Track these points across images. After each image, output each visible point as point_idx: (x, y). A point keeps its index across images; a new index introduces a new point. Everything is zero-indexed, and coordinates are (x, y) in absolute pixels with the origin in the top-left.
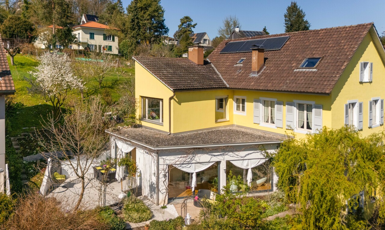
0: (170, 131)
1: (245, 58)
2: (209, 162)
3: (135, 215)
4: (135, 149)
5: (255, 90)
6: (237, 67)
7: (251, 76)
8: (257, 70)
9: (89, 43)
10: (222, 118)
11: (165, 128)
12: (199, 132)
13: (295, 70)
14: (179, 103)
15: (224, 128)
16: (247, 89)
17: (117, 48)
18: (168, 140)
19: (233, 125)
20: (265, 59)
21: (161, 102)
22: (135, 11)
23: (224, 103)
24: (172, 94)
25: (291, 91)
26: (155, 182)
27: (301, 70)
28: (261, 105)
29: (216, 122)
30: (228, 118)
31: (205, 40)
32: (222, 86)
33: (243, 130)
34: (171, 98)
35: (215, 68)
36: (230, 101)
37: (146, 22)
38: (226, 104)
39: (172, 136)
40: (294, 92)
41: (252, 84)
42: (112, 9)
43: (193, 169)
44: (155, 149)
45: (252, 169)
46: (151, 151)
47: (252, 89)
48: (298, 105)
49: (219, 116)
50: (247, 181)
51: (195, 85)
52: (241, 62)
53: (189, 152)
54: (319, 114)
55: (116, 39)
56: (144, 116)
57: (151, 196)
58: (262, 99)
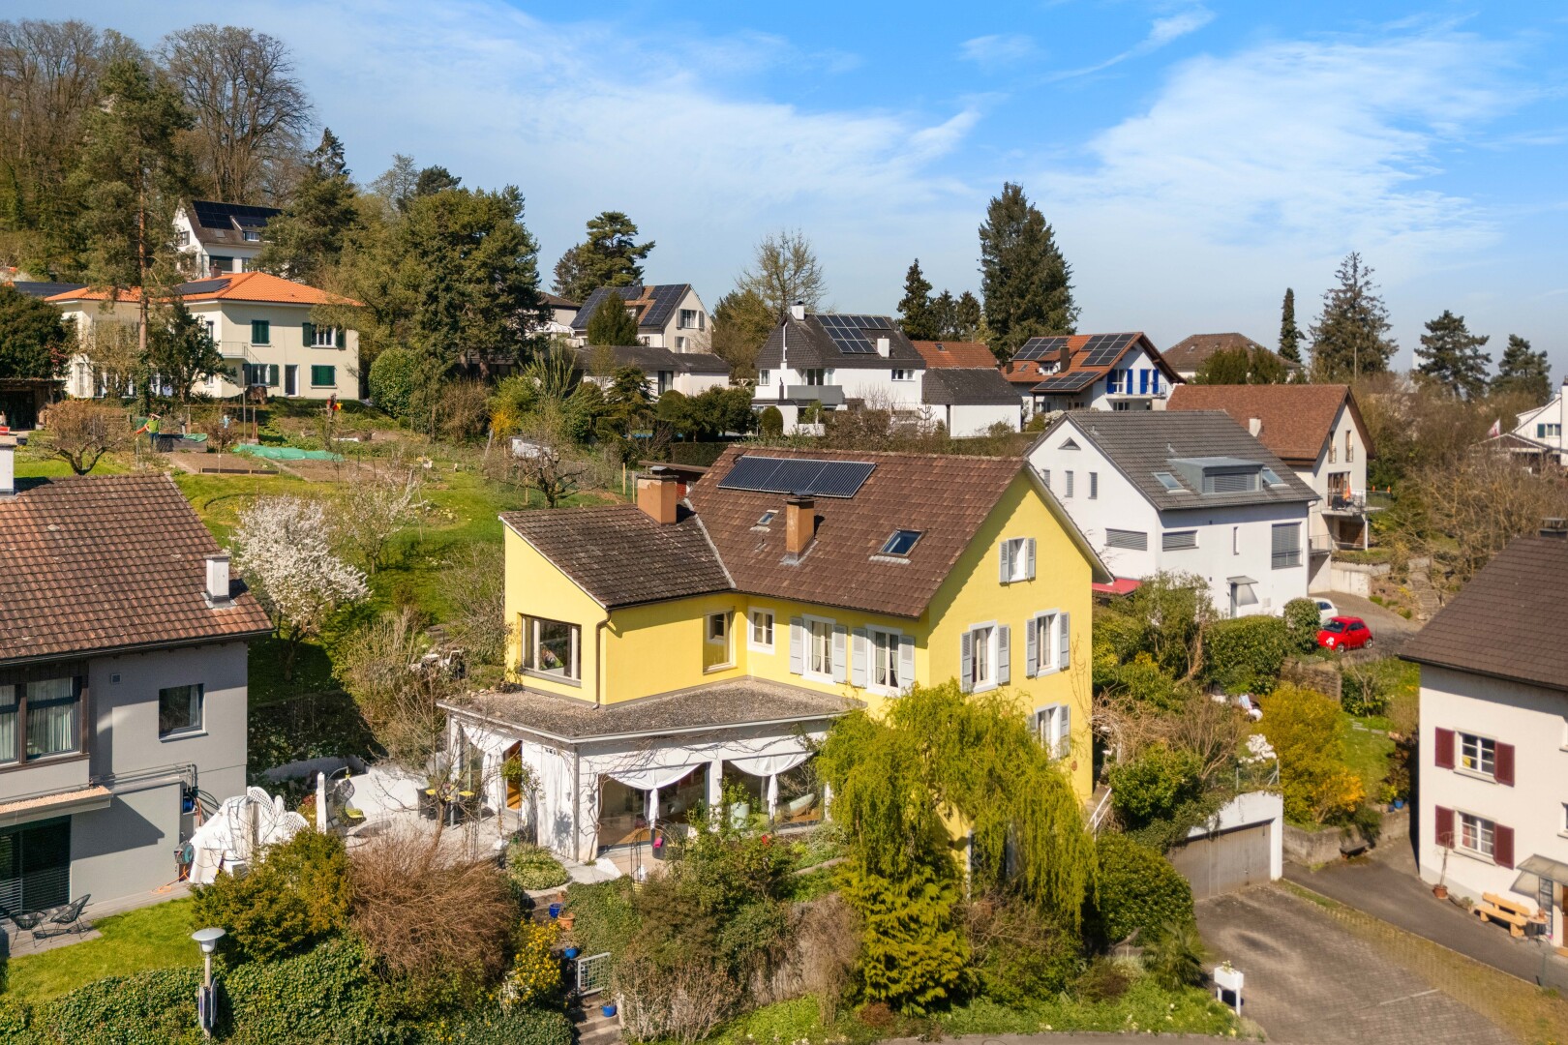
0: (598, 699)
1: (776, 511)
2: (684, 765)
3: (535, 874)
4: (520, 742)
5: (789, 599)
6: (756, 533)
7: (785, 563)
8: (797, 550)
9: (252, 361)
10: (721, 660)
11: (586, 692)
12: (665, 699)
13: (872, 558)
14: (619, 634)
15: (723, 687)
16: (773, 596)
17: (351, 371)
18: (597, 722)
19: (745, 678)
20: (818, 520)
21: (574, 632)
22: (440, 262)
23: (726, 622)
24: (603, 616)
25: (855, 609)
26: (571, 813)
27: (882, 558)
28: (805, 630)
29: (705, 671)
30: (733, 660)
31: (687, 314)
32: (720, 588)
33: (766, 689)
34: (600, 626)
35: (705, 531)
36: (739, 616)
37: (470, 288)
38: (730, 624)
39: (602, 710)
40: (860, 610)
41: (785, 584)
42: (321, 203)
43: (652, 782)
44: (573, 742)
45: (778, 775)
46: (561, 746)
47: (784, 598)
48: (874, 635)
49: (713, 656)
50: (767, 803)
51: (656, 589)
52: (765, 520)
53: (642, 745)
54: (908, 656)
55: (352, 337)
56: (529, 663)
57: (561, 844)
58: (809, 617)
